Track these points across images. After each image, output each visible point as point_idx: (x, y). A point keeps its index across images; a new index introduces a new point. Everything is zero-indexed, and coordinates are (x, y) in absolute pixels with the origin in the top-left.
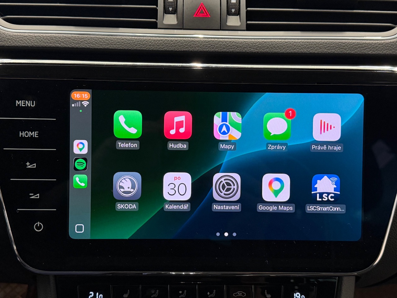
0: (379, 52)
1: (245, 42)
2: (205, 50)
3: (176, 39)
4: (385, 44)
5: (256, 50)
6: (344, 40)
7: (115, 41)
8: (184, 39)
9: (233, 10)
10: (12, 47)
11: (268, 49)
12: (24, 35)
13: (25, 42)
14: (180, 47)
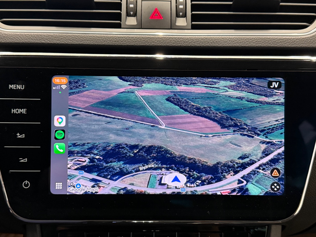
0: (297, 45)
1: (190, 38)
2: (159, 45)
3: (136, 36)
4: (302, 39)
5: (199, 45)
6: (269, 36)
7: (88, 38)
8: (142, 36)
9: (181, 14)
10: (7, 43)
11: (209, 44)
12: (16, 34)
13: (17, 39)
14: (139, 42)
